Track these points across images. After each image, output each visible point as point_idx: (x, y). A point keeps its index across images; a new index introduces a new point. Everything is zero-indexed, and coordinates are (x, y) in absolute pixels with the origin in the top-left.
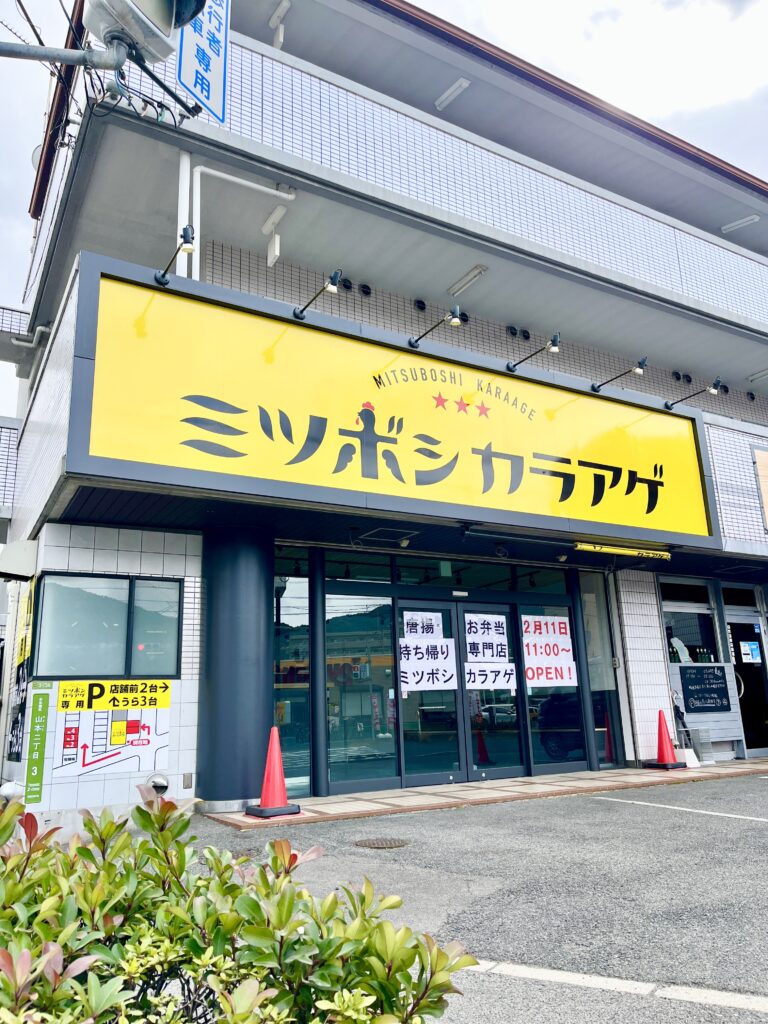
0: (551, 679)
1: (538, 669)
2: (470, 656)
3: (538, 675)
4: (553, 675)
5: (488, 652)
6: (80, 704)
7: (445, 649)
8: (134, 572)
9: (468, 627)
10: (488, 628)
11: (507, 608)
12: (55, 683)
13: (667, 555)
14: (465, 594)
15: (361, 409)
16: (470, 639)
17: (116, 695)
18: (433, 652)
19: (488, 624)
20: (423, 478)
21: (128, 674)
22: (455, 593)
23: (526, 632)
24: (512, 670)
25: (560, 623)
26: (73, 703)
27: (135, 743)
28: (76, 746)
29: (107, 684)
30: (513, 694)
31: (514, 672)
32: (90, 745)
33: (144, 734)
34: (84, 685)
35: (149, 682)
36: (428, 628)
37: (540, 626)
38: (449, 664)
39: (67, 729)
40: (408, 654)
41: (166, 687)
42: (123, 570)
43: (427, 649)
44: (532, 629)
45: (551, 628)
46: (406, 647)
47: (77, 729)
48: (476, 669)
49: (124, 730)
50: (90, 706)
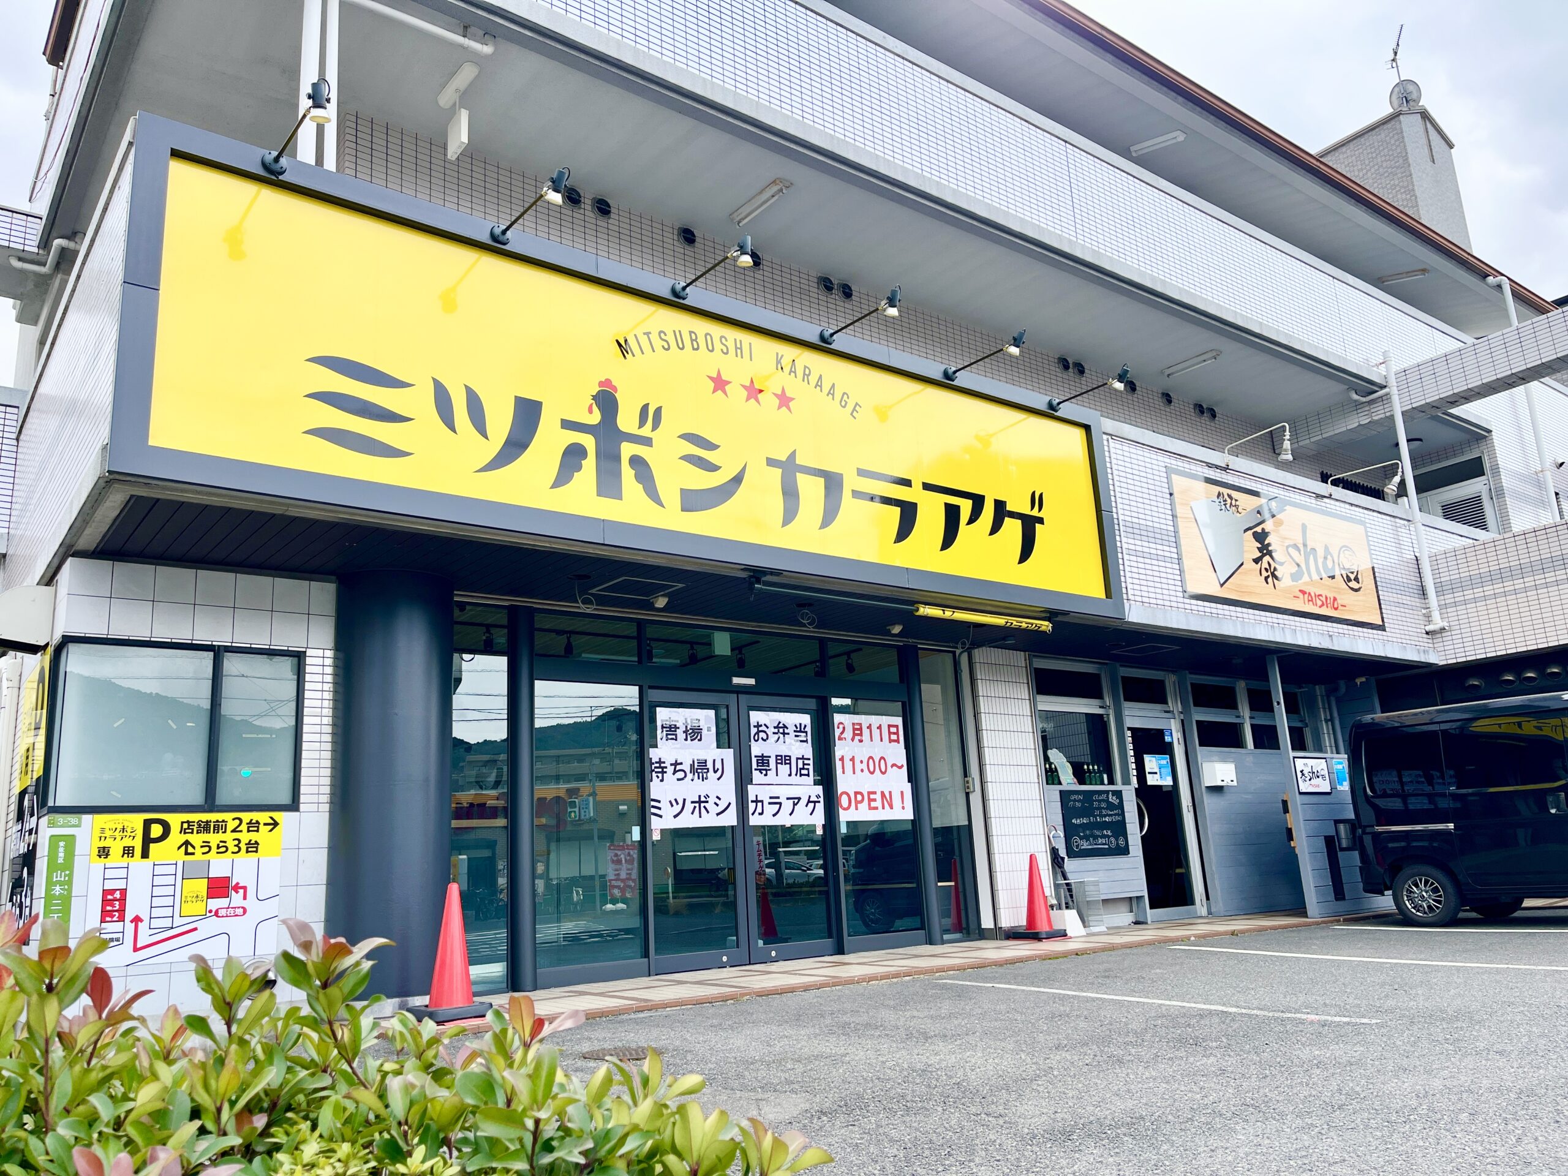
0: (876, 808)
1: (856, 793)
2: (757, 776)
3: (857, 803)
4: (878, 804)
5: (784, 769)
6: (128, 851)
7: (718, 765)
8: (222, 639)
9: (754, 731)
10: (784, 734)
11: (812, 704)
12: (87, 818)
13: (1046, 626)
14: (751, 681)
15: (596, 389)
16: (757, 749)
17: (189, 837)
18: (700, 769)
19: (785, 727)
20: (692, 501)
21: (210, 803)
22: (736, 680)
23: (840, 739)
24: (818, 796)
25: (889, 726)
26: (116, 849)
27: (222, 912)
28: (122, 919)
29: (175, 820)
30: (819, 831)
31: (821, 799)
32: (145, 917)
33: (236, 898)
34: (136, 821)
35: (246, 817)
36: (694, 733)
37: (861, 729)
38: (725, 788)
39: (106, 892)
40: (663, 772)
41: (275, 824)
42: (202, 636)
43: (692, 766)
44: (849, 734)
45: (876, 733)
46: (660, 762)
47: (124, 892)
48: (764, 794)
49: (204, 892)
50: (145, 854)
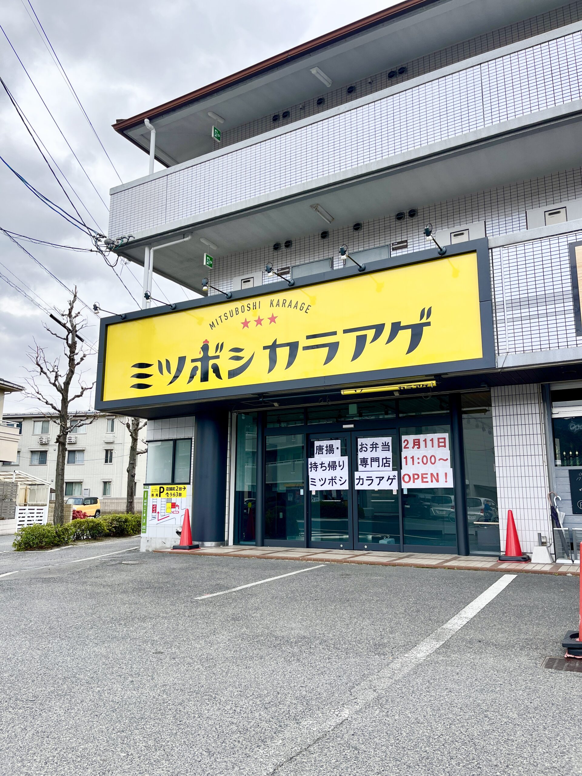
0: (427, 482)
1: (414, 475)
2: (360, 468)
3: (414, 479)
4: (429, 479)
5: (375, 464)
6: (157, 495)
7: (341, 463)
8: (175, 437)
9: (359, 447)
10: (376, 447)
12: (150, 486)
13: (432, 383)
14: (352, 426)
15: (202, 344)
16: (361, 455)
17: (168, 492)
18: (333, 466)
19: (376, 444)
20: (232, 374)
21: (173, 482)
22: (345, 426)
23: (405, 448)
24: (394, 476)
26: (155, 495)
27: (174, 512)
28: (156, 512)
29: (165, 487)
30: (395, 493)
31: (397, 478)
32: (160, 512)
33: (177, 508)
34: (158, 487)
35: (179, 486)
36: (330, 450)
37: (419, 442)
38: (344, 473)
39: (153, 505)
40: (316, 468)
41: (185, 488)
42: (171, 437)
43: (329, 464)
44: (411, 444)
45: (429, 443)
46: (315, 463)
47: (156, 505)
48: (364, 476)
49: (171, 507)
50: (160, 496)
